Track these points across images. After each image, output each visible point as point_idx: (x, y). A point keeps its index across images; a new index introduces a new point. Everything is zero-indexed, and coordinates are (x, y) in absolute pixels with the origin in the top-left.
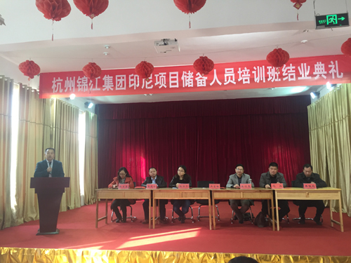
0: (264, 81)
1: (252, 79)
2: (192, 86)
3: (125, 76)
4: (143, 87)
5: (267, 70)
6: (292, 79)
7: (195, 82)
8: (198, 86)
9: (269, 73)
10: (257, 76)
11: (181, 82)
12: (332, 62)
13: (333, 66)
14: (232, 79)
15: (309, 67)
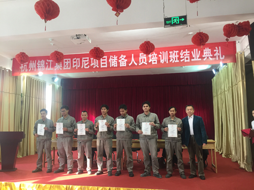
0: (167, 62)
1: (159, 61)
2: (116, 66)
3: (70, 59)
4: (82, 67)
5: (169, 54)
6: (187, 61)
7: (118, 63)
8: (121, 66)
9: (171, 56)
10: (162, 59)
11: (108, 63)
12: (216, 48)
13: (217, 51)
14: (144, 61)
15: (199, 52)
